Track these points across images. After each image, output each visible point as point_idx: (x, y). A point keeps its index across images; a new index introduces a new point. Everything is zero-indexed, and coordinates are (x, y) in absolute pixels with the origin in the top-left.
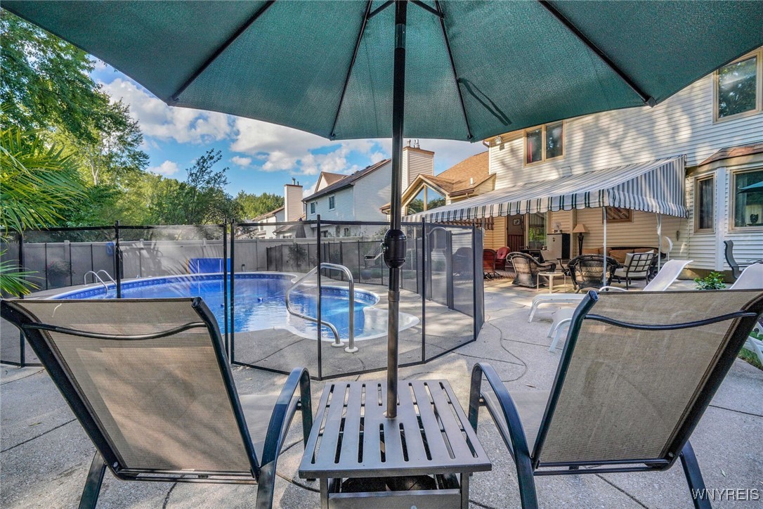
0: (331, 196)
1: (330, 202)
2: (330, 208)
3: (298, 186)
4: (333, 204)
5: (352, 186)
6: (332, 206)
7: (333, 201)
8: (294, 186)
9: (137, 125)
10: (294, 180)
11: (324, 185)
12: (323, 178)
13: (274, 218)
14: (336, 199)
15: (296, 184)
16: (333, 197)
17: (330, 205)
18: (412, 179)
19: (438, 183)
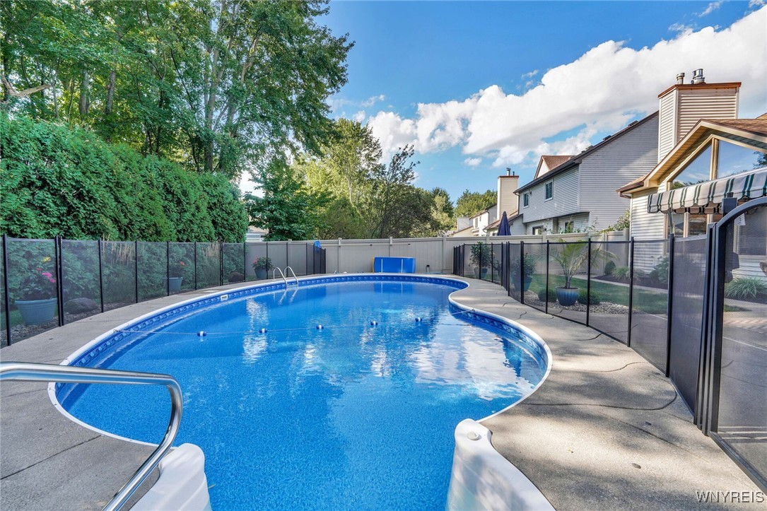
0: (548, 183)
1: (547, 190)
2: (547, 198)
3: (514, 176)
4: (551, 192)
5: (578, 164)
6: (549, 194)
7: (551, 188)
8: (509, 177)
9: (379, 143)
10: (509, 170)
11: (545, 170)
12: (544, 163)
13: (487, 214)
14: (554, 186)
15: (512, 175)
16: (551, 184)
17: (547, 193)
18: (683, 132)
19: (755, 129)
